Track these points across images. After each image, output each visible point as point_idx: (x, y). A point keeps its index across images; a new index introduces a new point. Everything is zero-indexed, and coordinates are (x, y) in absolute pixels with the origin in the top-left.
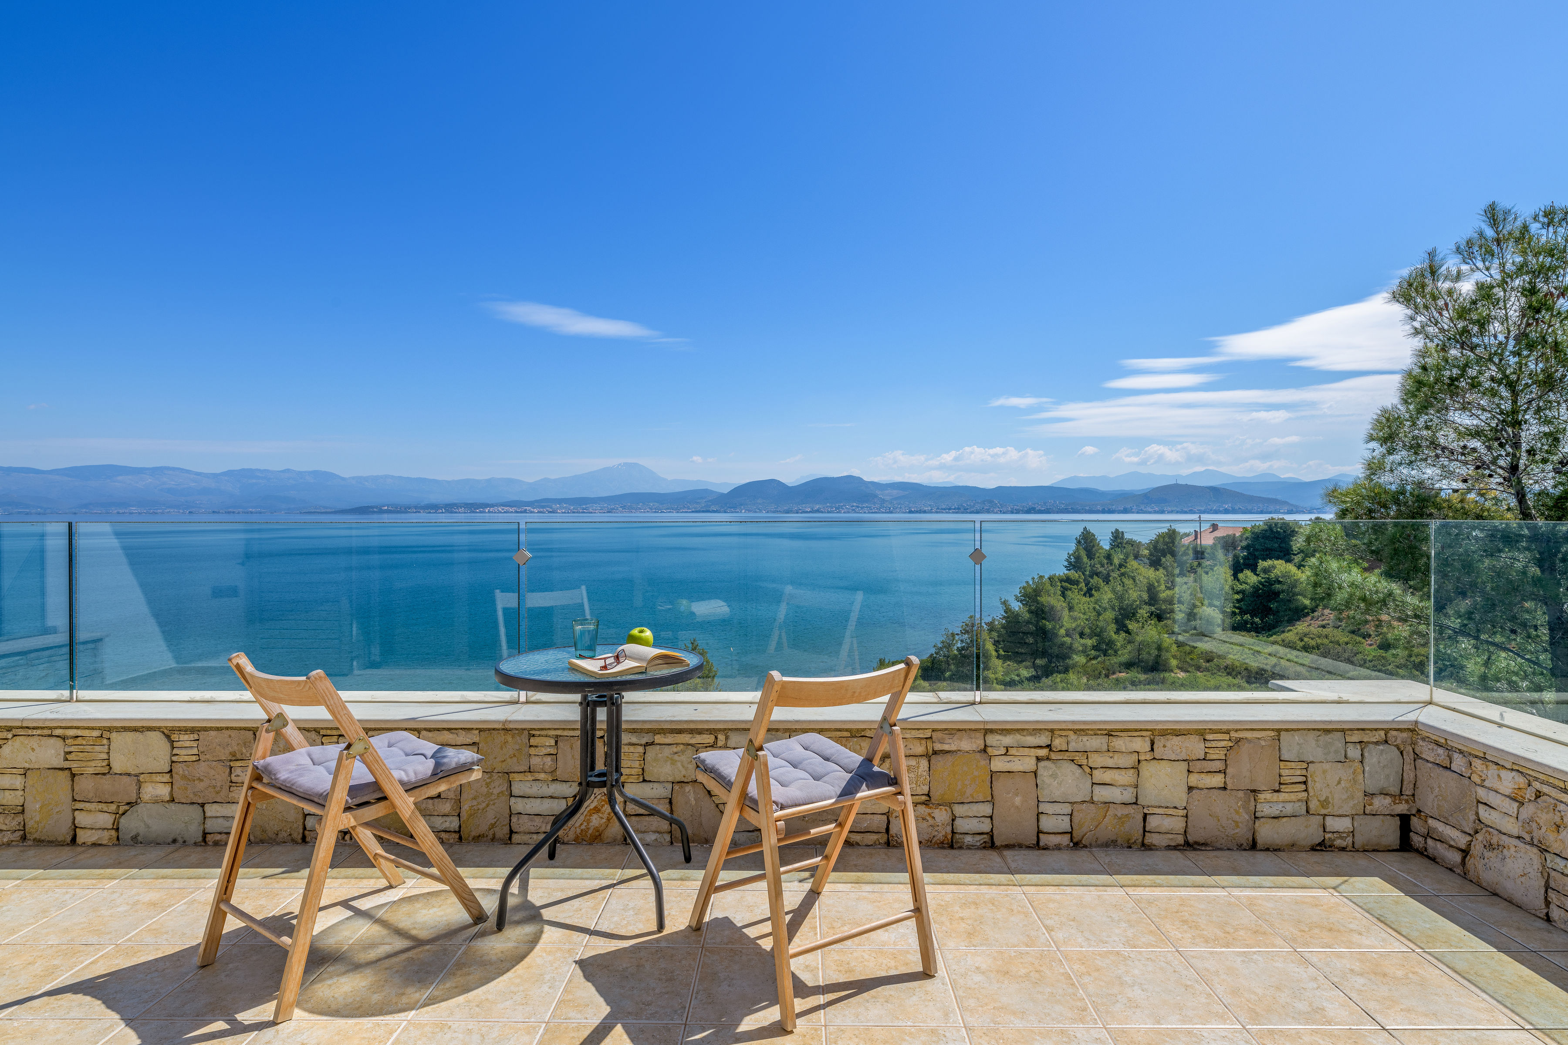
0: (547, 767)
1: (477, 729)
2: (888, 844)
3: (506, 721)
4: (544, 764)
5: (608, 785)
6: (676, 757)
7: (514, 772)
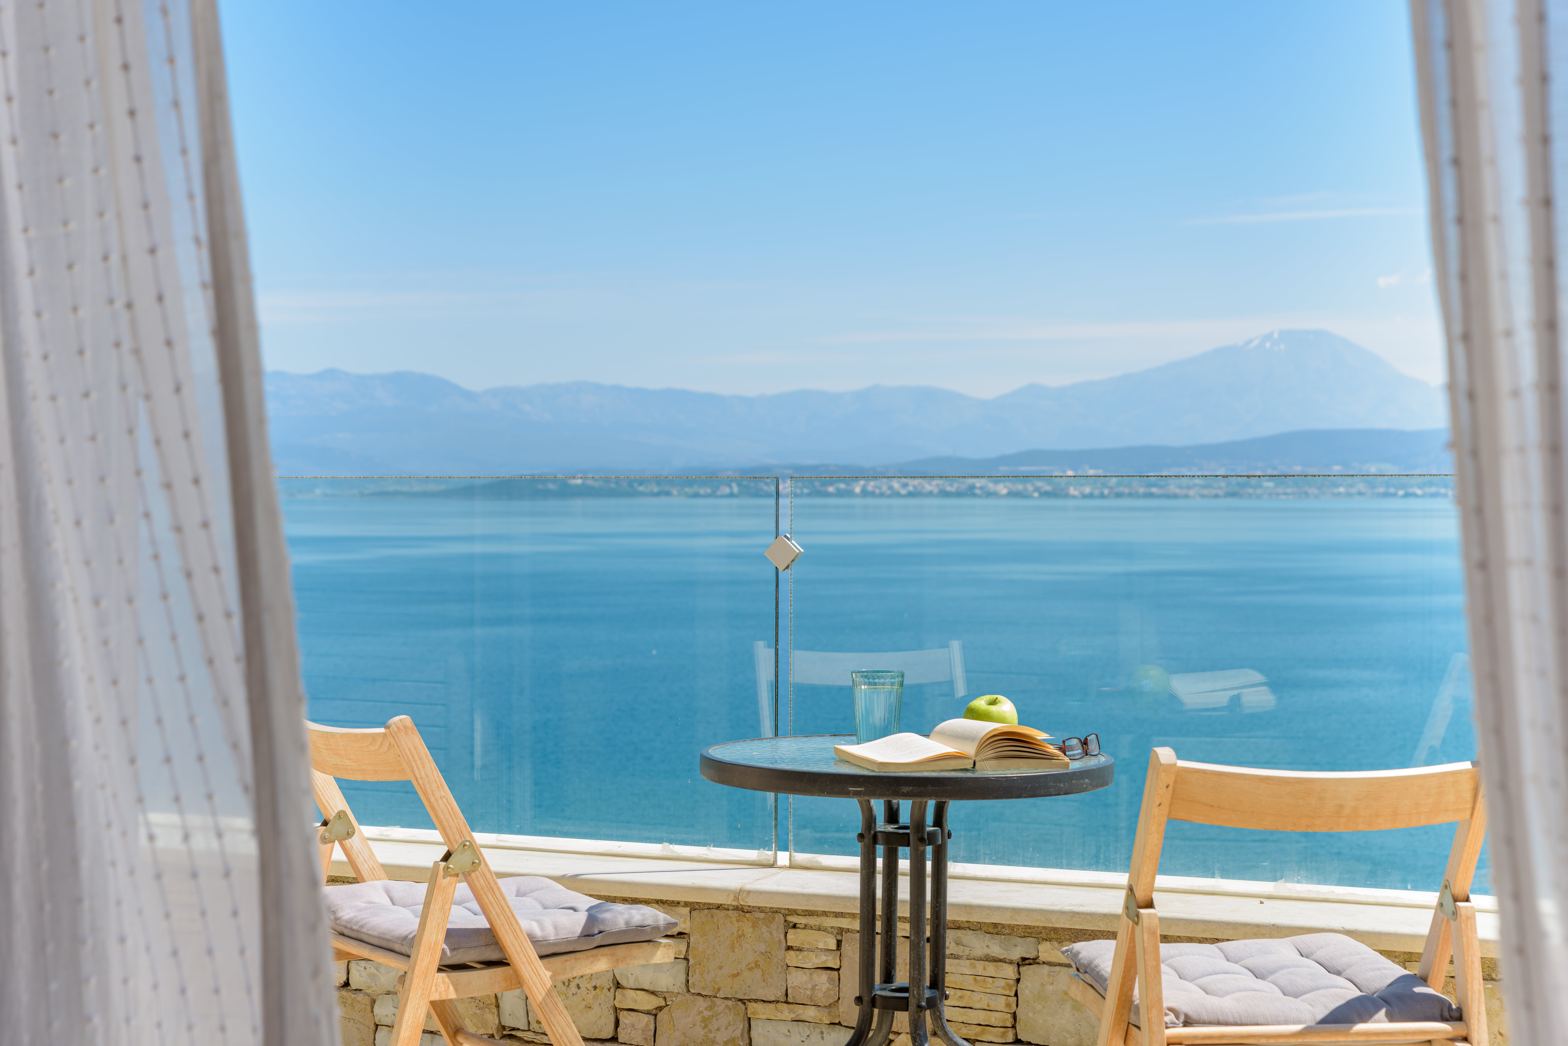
0: (820, 995)
1: (686, 904)
3: (741, 891)
4: (813, 988)
5: (913, 1006)
7: (756, 1001)
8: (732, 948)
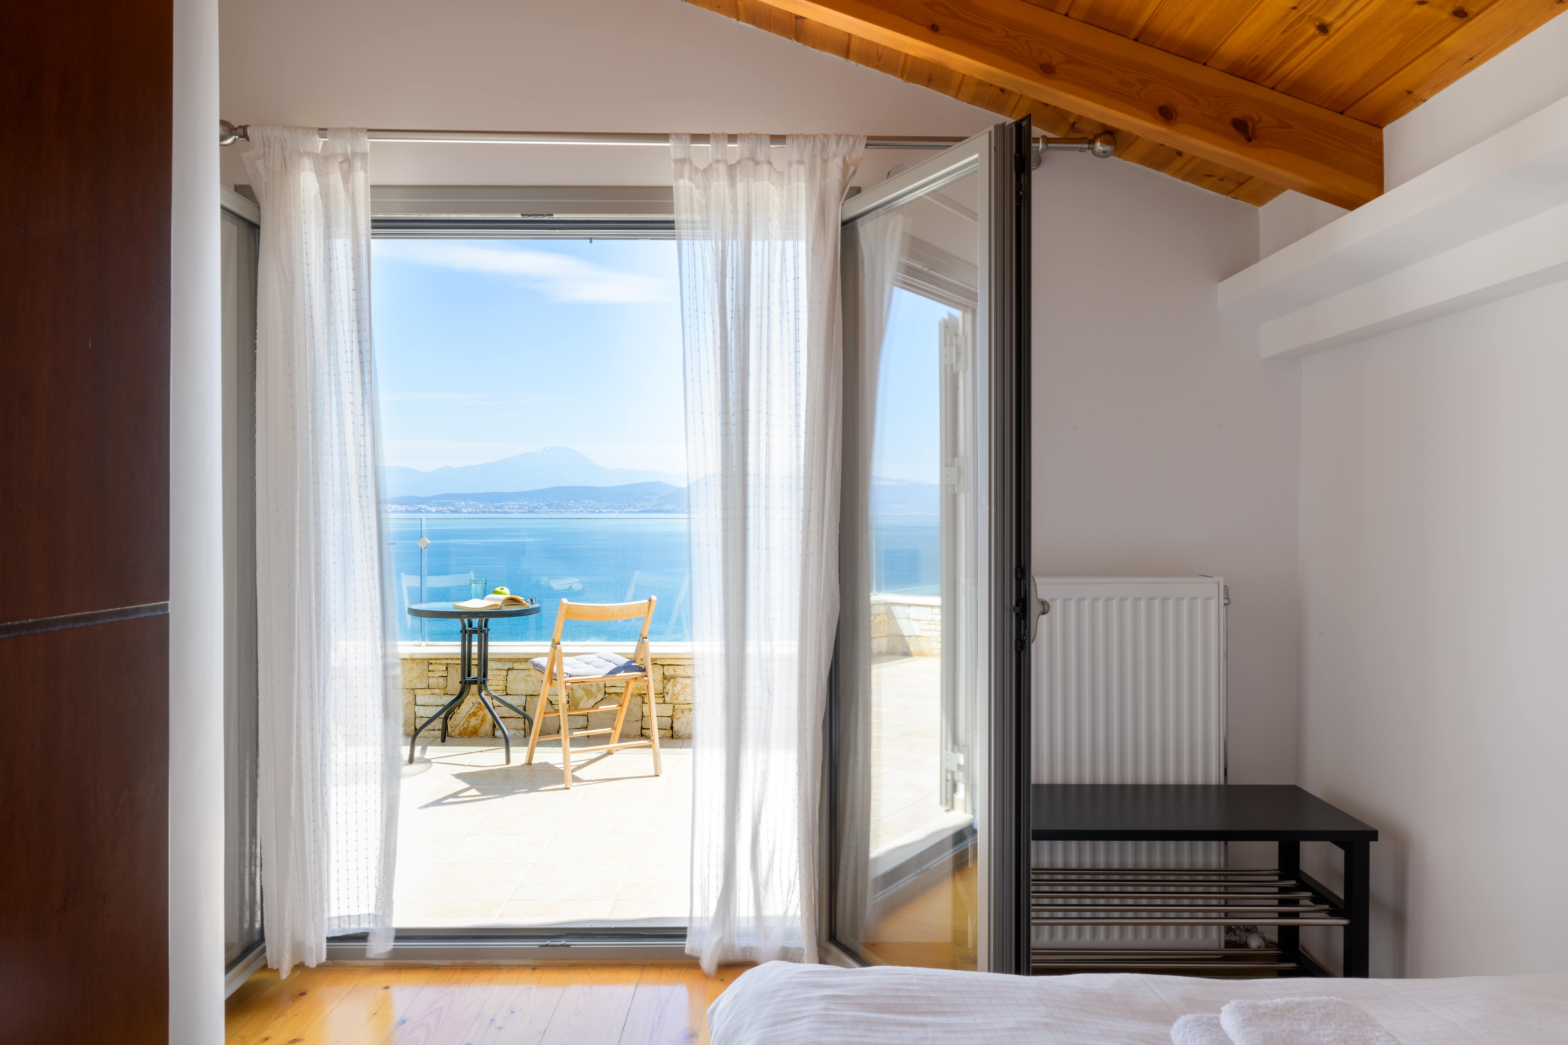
0: (440, 685)
2: (672, 737)
3: (412, 654)
4: (438, 683)
5: (478, 683)
6: (528, 678)
7: (418, 689)
8: (409, 672)
